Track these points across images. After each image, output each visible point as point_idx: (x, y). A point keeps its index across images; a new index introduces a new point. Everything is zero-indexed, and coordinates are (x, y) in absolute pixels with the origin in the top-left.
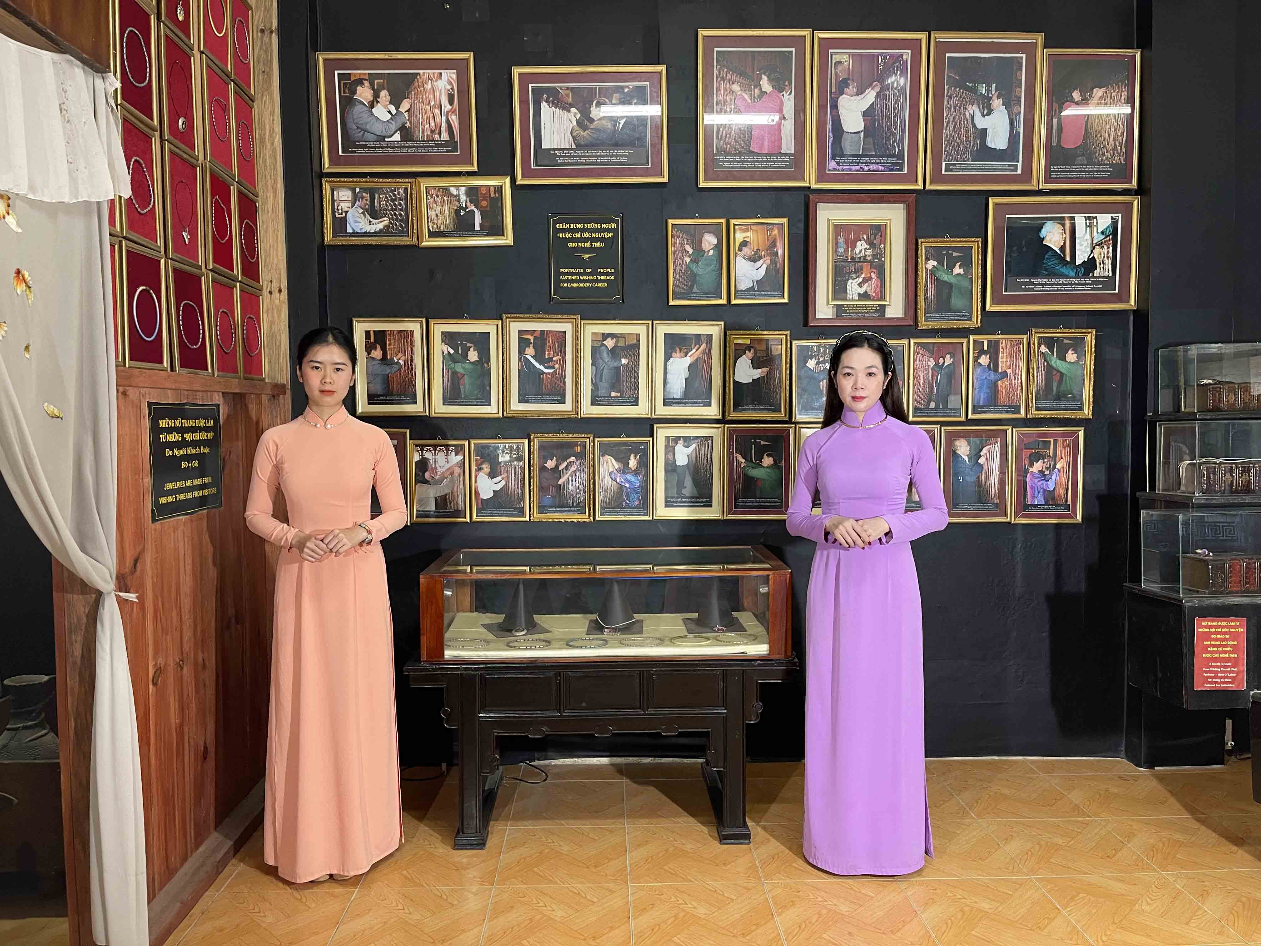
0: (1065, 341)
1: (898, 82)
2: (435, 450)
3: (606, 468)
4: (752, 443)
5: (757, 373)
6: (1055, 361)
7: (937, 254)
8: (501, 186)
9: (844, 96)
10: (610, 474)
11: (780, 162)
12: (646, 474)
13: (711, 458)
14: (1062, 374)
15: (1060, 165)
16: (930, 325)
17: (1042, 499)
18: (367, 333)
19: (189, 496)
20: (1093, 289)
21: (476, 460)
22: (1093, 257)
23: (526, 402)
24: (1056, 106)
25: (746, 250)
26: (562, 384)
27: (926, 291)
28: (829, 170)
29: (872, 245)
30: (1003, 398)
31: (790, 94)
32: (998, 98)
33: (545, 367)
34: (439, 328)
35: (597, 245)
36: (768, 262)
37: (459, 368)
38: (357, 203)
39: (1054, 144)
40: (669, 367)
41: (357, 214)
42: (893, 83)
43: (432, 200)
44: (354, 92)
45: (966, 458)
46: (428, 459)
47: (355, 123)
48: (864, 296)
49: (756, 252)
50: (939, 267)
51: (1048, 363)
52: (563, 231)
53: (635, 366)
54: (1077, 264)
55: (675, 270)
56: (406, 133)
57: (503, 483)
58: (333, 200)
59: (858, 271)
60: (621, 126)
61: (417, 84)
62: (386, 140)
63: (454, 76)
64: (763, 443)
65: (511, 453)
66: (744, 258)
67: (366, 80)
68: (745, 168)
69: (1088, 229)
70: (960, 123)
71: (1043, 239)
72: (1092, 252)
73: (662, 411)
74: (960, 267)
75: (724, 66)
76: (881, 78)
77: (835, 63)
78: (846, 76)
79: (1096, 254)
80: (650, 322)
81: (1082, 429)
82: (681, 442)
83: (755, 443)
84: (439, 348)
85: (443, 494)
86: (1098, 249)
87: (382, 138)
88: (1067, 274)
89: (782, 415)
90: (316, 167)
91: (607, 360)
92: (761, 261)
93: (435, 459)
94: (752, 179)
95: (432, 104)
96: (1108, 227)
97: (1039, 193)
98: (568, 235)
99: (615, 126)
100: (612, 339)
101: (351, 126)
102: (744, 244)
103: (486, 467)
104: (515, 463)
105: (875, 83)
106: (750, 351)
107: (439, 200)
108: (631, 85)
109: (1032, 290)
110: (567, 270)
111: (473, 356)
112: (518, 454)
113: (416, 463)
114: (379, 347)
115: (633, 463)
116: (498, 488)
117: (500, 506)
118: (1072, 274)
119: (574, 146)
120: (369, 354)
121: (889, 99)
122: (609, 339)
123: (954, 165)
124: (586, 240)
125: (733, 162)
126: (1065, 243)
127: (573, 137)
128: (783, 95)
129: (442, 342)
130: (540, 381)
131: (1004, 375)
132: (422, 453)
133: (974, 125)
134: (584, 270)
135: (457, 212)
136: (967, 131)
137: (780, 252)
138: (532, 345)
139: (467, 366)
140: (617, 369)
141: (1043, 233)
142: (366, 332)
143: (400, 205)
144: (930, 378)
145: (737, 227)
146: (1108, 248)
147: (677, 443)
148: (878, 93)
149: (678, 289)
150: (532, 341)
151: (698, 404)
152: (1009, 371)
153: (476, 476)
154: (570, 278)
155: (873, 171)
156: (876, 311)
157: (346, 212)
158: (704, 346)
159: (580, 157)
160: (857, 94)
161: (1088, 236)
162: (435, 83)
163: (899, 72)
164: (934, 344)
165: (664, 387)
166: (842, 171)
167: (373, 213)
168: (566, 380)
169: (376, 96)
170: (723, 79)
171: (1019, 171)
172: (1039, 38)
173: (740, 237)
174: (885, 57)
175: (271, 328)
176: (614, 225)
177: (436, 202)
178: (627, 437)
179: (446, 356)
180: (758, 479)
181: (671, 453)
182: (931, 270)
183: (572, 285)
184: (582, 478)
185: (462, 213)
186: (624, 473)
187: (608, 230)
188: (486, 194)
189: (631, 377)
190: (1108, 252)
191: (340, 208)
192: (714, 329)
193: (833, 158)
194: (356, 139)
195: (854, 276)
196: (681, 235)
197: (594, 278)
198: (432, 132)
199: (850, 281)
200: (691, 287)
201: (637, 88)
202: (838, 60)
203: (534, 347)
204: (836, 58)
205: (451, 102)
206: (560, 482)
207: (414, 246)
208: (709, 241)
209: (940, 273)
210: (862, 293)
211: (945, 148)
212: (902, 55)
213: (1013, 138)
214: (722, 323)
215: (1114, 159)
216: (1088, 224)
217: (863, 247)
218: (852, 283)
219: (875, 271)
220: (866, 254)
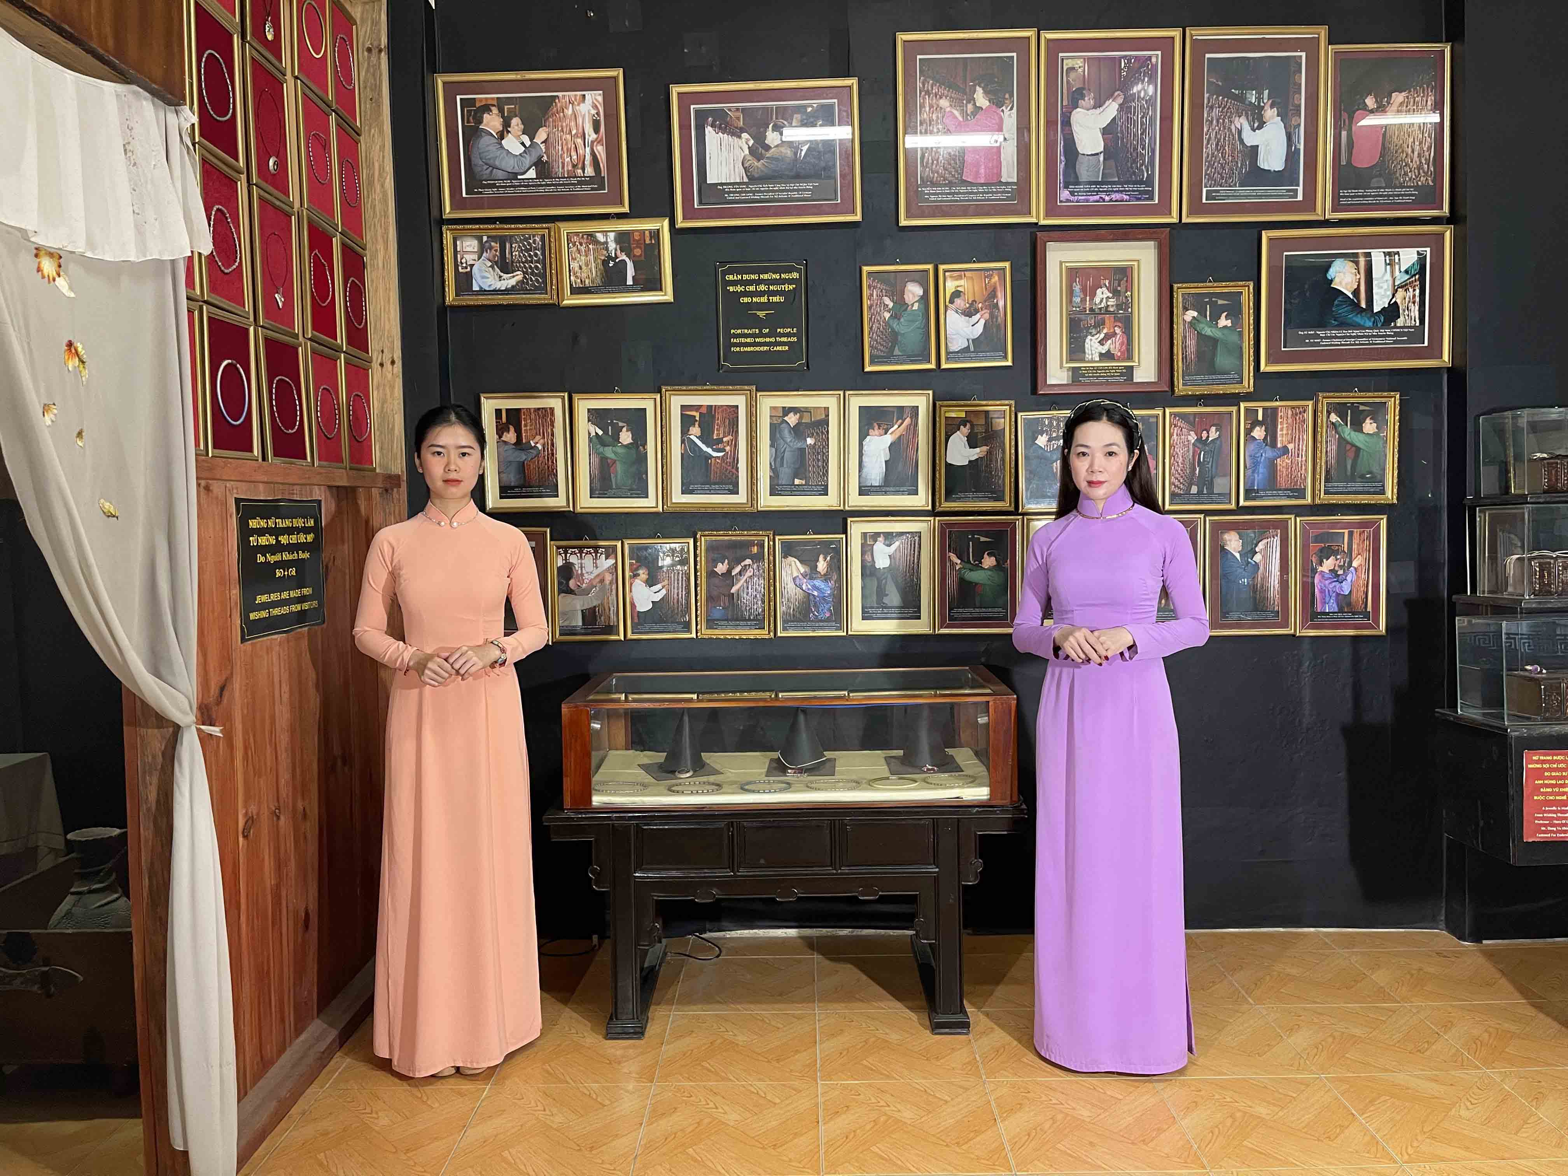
0: (1362, 408)
1: (1145, 90)
2: (581, 552)
3: (790, 572)
4: (970, 540)
5: (976, 453)
6: (1348, 432)
7: (1197, 302)
8: (658, 230)
9: (1078, 110)
10: (794, 579)
11: (1000, 192)
12: (839, 580)
13: (919, 559)
14: (1358, 449)
15: (1351, 189)
16: (1190, 391)
17: (1335, 605)
18: (498, 412)
19: (285, 610)
20: (1395, 342)
21: (631, 565)
22: (1396, 302)
23: (691, 492)
24: (1345, 116)
25: (958, 301)
26: (734, 471)
27: (1184, 348)
28: (1061, 202)
29: (1115, 293)
30: (1283, 481)
31: (1011, 109)
32: (1272, 107)
33: (714, 450)
34: (584, 405)
35: (775, 299)
36: (987, 316)
37: (609, 452)
38: (485, 254)
39: (1344, 163)
40: (865, 448)
41: (484, 268)
42: (1139, 92)
43: (575, 249)
44: (480, 122)
45: (1238, 555)
46: (573, 564)
47: (481, 159)
48: (1107, 356)
49: (971, 304)
50: (1200, 318)
51: (1340, 436)
52: (734, 283)
53: (824, 447)
54: (1375, 311)
55: (871, 328)
56: (543, 168)
57: (664, 592)
58: (456, 252)
59: (1099, 325)
60: (803, 154)
61: (555, 109)
62: (519, 177)
63: (600, 99)
64: (983, 539)
65: (673, 556)
66: (957, 312)
67: (494, 105)
68: (957, 201)
69: (1388, 267)
70: (1224, 139)
71: (1332, 281)
72: (1393, 296)
73: (856, 501)
74: (1227, 318)
75: (929, 77)
76: (1124, 86)
77: (1067, 70)
78: (1081, 86)
79: (1398, 299)
80: (841, 393)
81: (1385, 517)
82: (881, 539)
83: (973, 539)
84: (585, 428)
85: (591, 606)
86: (1401, 293)
87: (514, 175)
88: (1362, 323)
89: (1005, 504)
90: (435, 213)
91: (789, 440)
92: (978, 316)
93: (581, 564)
94: (965, 215)
95: (574, 132)
96: (1413, 264)
97: (1326, 223)
98: (740, 289)
99: (796, 154)
100: (795, 414)
101: (476, 160)
102: (957, 294)
103: (643, 573)
104: (679, 567)
105: (1116, 94)
106: (965, 426)
107: (583, 248)
108: (815, 103)
109: (1318, 344)
110: (739, 331)
111: (626, 437)
112: (682, 557)
113: (559, 569)
114: (512, 429)
115: (822, 566)
116: (657, 597)
117: (661, 621)
118: (1369, 324)
119: (746, 180)
120: (500, 437)
121: (1134, 113)
122: (792, 414)
123: (1218, 191)
124: (761, 294)
125: (942, 194)
126: (1359, 286)
127: (745, 168)
128: (1003, 111)
129: (589, 421)
130: (708, 467)
131: (1285, 450)
132: (566, 556)
133: (1241, 141)
134: (760, 331)
135: (605, 263)
136: (1233, 150)
137: (1001, 304)
138: (697, 424)
139: (620, 450)
140: (802, 451)
141: (1331, 274)
142: (496, 410)
143: (536, 255)
144: (1191, 457)
145: (947, 274)
146: (1414, 290)
147: (876, 541)
148: (1120, 105)
149: (875, 352)
150: (697, 419)
151: (902, 493)
152: (1290, 446)
153: (631, 584)
154: (743, 340)
155: (1116, 201)
156: (1122, 374)
157: (472, 266)
158: (908, 421)
159: (754, 192)
160: (1095, 107)
161: (1388, 276)
162: (577, 108)
163: (1146, 79)
164: (1195, 415)
165: (860, 471)
166: (1077, 202)
167: (504, 266)
168: (739, 465)
169: (506, 124)
170: (928, 93)
171: (1300, 197)
172: (1322, 32)
173: (951, 286)
174: (1129, 61)
175: (382, 407)
176: (795, 275)
177: (579, 251)
178: (814, 534)
179: (594, 439)
180: (976, 584)
181: (869, 553)
182: (1190, 323)
183: (746, 349)
184: (760, 584)
185: (611, 264)
186: (811, 578)
187: (790, 281)
188: (639, 240)
189: (818, 460)
190: (1414, 296)
191: (464, 261)
192: (921, 401)
193: (1066, 187)
194: (485, 177)
195: (1094, 331)
196: (879, 285)
197: (772, 340)
198: (574, 166)
199: (1089, 337)
200: (892, 349)
201: (822, 106)
202: (1070, 66)
203: (699, 426)
204: (1068, 63)
205: (596, 130)
206: (733, 590)
207: (554, 305)
208: (914, 291)
209: (1201, 326)
210: (1104, 352)
211: (1206, 171)
212: (1150, 58)
213: (1291, 156)
214: (931, 392)
215: (1420, 181)
216: (1388, 262)
217: (1105, 296)
218: (1091, 340)
219: (1120, 325)
220: (1109, 303)
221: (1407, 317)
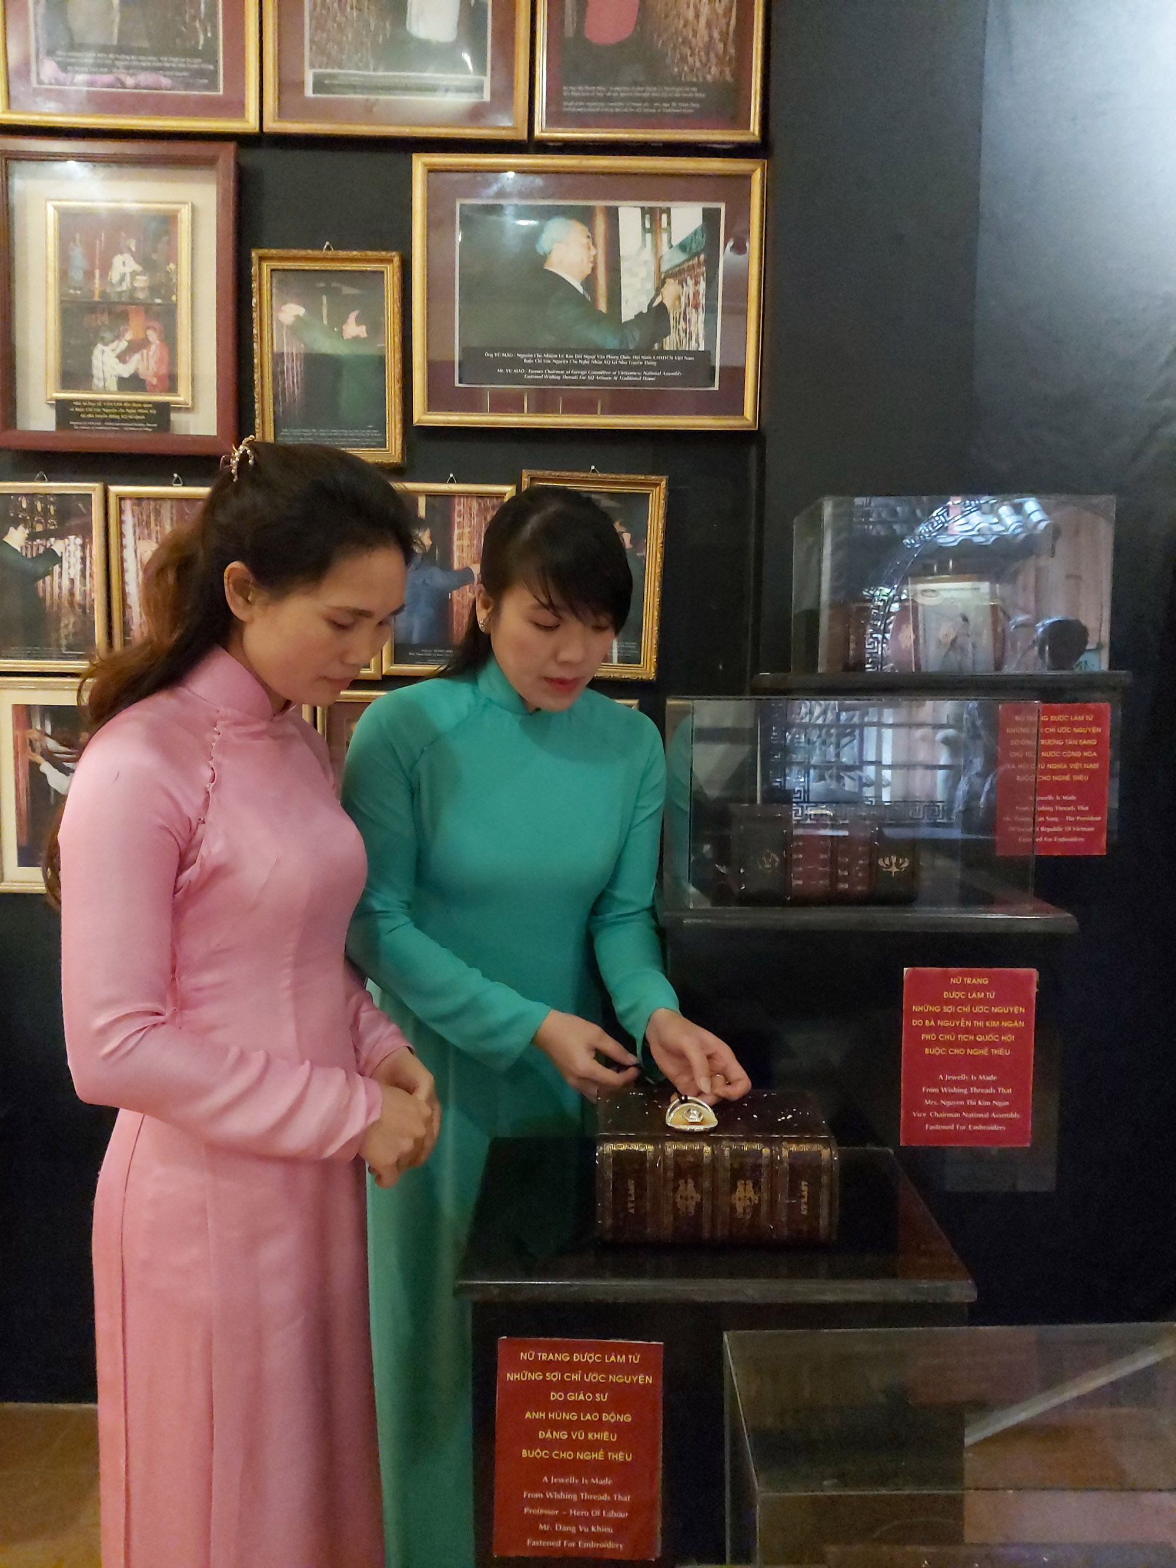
7: (302, 288)
15: (583, 84)
20: (659, 380)
22: (662, 305)
28: (40, 82)
29: (148, 264)
48: (133, 382)
50: (307, 319)
54: (623, 321)
59: (119, 324)
69: (649, 236)
71: (544, 258)
72: (658, 291)
74: (359, 321)
79: (667, 298)
86: (671, 288)
88: (600, 341)
96: (696, 233)
97: (535, 147)
109: (518, 378)
118: (613, 343)
123: (335, 77)
126: (594, 269)
131: (463, 575)
141: (546, 247)
146: (697, 283)
152: (474, 568)
155: (147, 87)
156: (149, 418)
161: (648, 254)
166: (72, 84)
171: (488, 96)
182: (290, 328)
190: (696, 294)
193: (52, 56)
195: (108, 335)
199: (100, 346)
209: (312, 334)
210: (126, 375)
211: (310, 36)
213: (470, 18)
215: (709, 72)
216: (648, 225)
217: (128, 270)
218: (103, 352)
219: (156, 324)
220: (136, 284)
221: (682, 334)
